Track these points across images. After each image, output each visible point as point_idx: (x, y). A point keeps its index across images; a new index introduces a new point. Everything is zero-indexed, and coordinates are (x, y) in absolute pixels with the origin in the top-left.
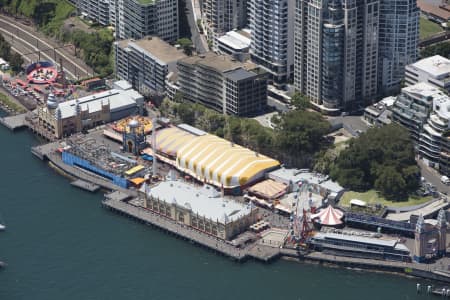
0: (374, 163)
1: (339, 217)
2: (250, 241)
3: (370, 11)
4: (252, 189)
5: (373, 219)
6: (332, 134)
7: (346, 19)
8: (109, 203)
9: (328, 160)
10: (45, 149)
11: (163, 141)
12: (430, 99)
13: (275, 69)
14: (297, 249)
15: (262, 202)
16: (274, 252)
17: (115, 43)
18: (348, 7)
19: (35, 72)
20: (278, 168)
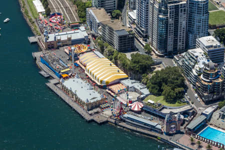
0: (164, 84)
1: (140, 107)
2: (97, 113)
3: (181, 12)
4: (110, 87)
5: (155, 111)
6: (155, 66)
7: (169, 14)
8: (48, 84)
9: (148, 79)
10: (37, 55)
11: (83, 58)
12: (197, 57)
13: (143, 31)
14: (116, 120)
15: (112, 94)
16: (105, 120)
17: (87, 9)
18: (170, 9)
19: (54, 17)
20: (127, 78)
